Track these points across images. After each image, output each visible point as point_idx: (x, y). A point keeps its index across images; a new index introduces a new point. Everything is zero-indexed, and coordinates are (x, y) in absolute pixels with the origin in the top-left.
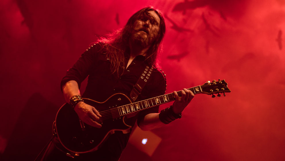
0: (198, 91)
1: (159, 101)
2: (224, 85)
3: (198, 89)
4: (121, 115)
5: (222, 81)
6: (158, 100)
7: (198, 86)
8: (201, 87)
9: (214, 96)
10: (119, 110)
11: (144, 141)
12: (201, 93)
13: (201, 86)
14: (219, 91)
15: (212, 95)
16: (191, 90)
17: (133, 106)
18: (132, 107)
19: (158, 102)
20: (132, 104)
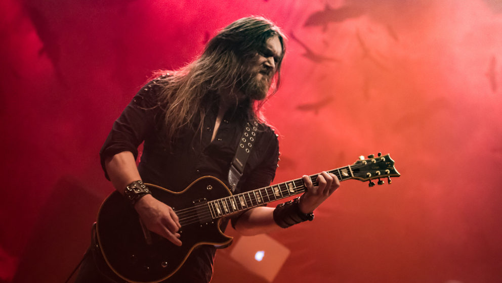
0: (346, 175)
1: (280, 193)
2: (388, 164)
3: (347, 171)
4: (214, 216)
5: (385, 157)
6: (278, 190)
7: (347, 166)
8: (352, 169)
9: (372, 184)
10: (211, 207)
11: (259, 256)
12: (353, 178)
13: (351, 167)
14: (381, 176)
15: (368, 182)
16: (334, 174)
17: (234, 201)
19: (279, 195)
20: (233, 198)
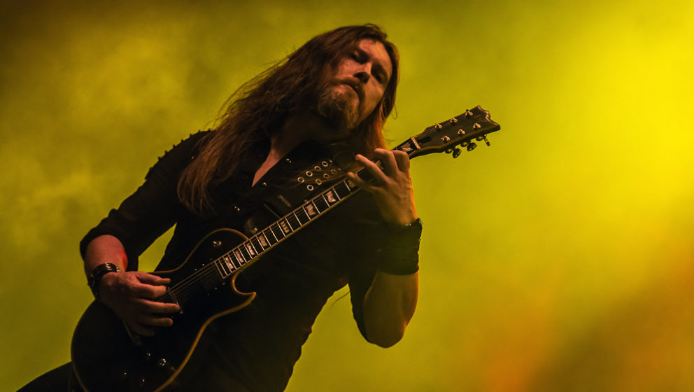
1: (315, 211)
2: (478, 118)
4: (224, 275)
5: (471, 111)
6: (312, 207)
8: (416, 139)
10: (219, 264)
12: (419, 151)
17: (250, 245)
18: (250, 248)
20: (249, 241)
